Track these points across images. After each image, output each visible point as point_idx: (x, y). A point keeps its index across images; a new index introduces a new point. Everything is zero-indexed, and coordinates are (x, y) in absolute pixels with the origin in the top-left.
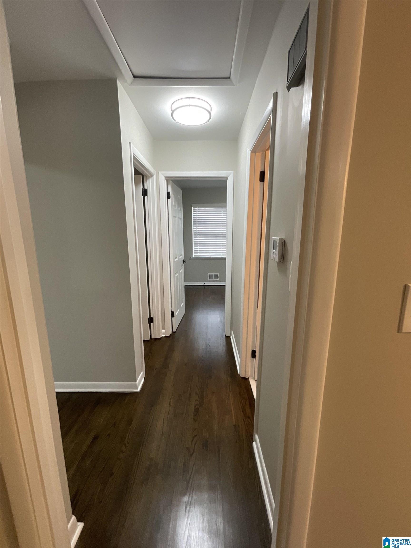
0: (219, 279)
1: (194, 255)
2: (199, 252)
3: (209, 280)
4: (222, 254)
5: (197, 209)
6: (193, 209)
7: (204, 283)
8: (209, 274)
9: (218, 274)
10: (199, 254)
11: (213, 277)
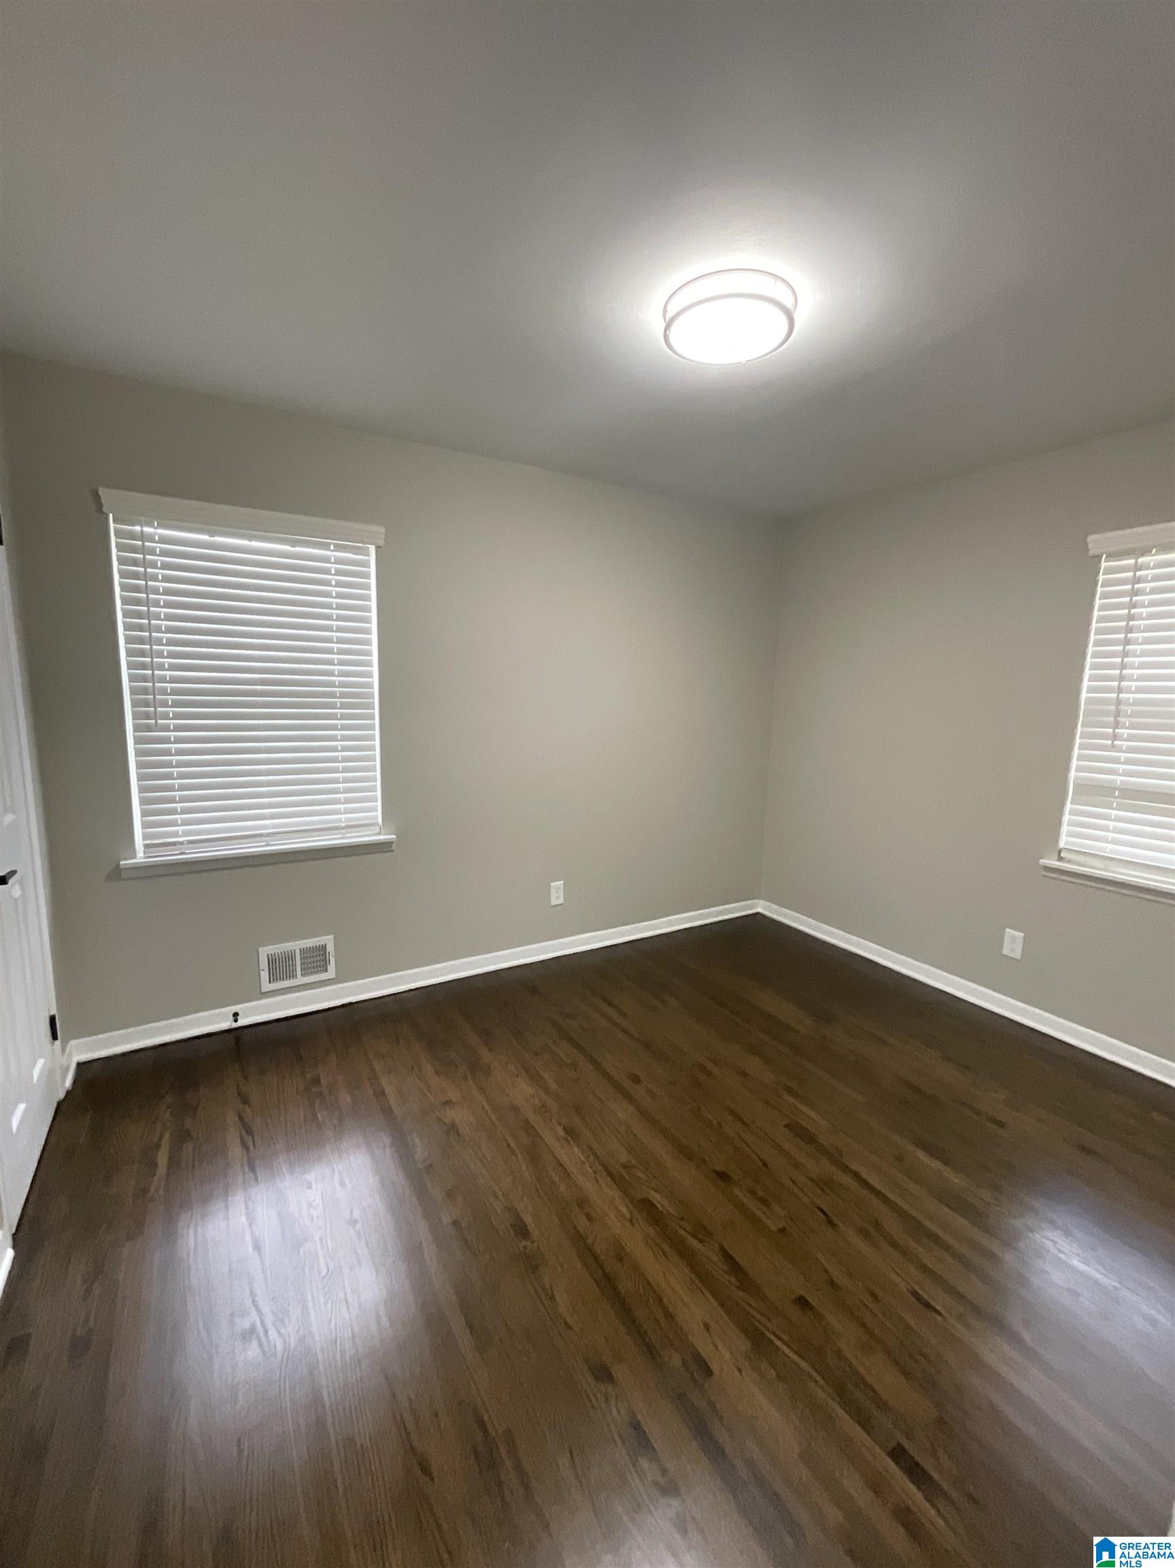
0: (332, 967)
1: (146, 846)
2: (186, 823)
3: (267, 986)
4: (347, 820)
5: (146, 529)
6: (112, 525)
7: (236, 1015)
8: (265, 952)
9: (328, 940)
10: (180, 833)
11: (294, 965)
